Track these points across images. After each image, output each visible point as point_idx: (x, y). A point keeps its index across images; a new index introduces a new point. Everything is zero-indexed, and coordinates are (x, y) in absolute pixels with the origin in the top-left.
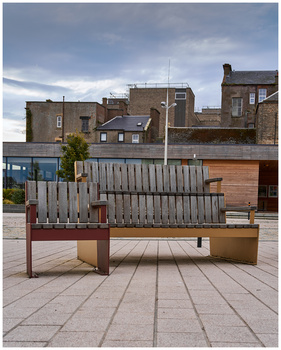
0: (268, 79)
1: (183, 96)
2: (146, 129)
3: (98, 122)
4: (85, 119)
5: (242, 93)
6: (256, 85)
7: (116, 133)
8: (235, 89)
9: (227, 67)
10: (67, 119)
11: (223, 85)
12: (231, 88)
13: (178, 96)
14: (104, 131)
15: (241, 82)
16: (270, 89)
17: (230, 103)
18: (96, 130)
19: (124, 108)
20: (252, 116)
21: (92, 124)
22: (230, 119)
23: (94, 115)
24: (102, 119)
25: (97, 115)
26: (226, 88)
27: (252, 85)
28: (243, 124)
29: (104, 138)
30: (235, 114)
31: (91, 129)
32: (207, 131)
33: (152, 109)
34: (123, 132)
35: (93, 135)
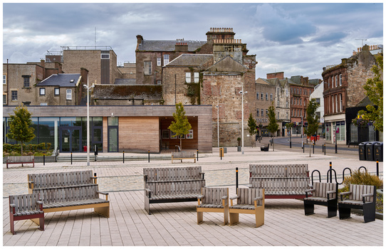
0: (170, 47)
1: (107, 56)
2: (77, 85)
3: (37, 80)
4: (27, 77)
5: (151, 58)
6: (161, 52)
7: (53, 88)
8: (146, 54)
9: (140, 38)
10: (11, 78)
11: (137, 52)
12: (143, 54)
13: (103, 56)
14: (43, 87)
15: (150, 49)
16: (172, 54)
17: (142, 65)
18: (36, 86)
19: (59, 67)
20: (160, 75)
21: (32, 81)
22: (143, 77)
23: (34, 74)
24: (40, 77)
25: (37, 74)
26: (139, 53)
27: (158, 52)
28: (153, 81)
29: (43, 92)
30: (147, 72)
31: (31, 85)
32: (125, 87)
33: (82, 69)
34: (59, 87)
35: (33, 90)
